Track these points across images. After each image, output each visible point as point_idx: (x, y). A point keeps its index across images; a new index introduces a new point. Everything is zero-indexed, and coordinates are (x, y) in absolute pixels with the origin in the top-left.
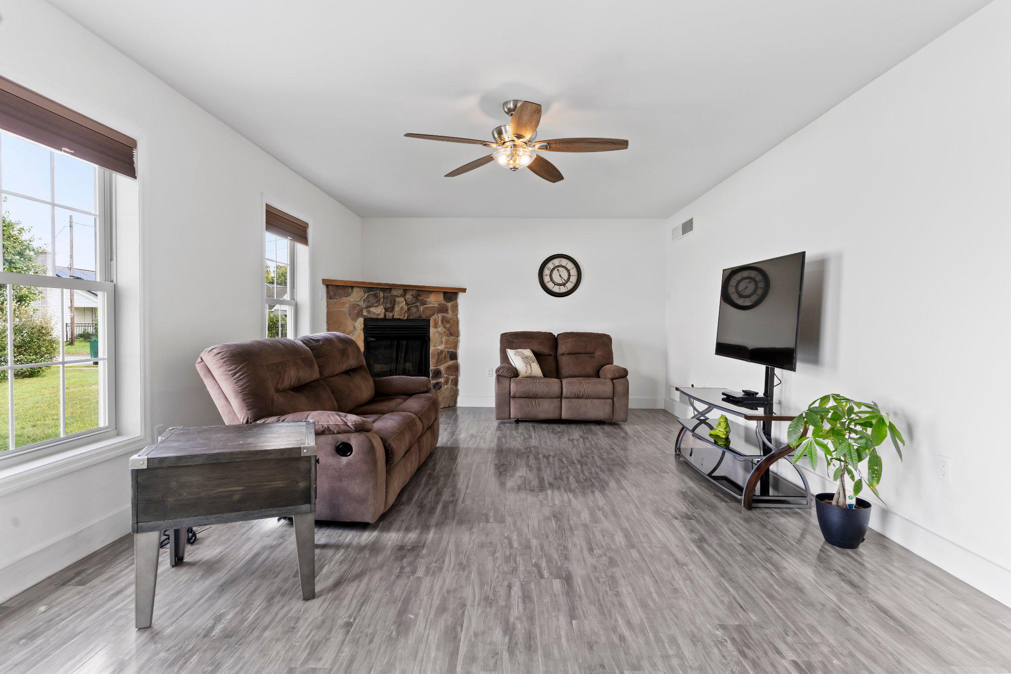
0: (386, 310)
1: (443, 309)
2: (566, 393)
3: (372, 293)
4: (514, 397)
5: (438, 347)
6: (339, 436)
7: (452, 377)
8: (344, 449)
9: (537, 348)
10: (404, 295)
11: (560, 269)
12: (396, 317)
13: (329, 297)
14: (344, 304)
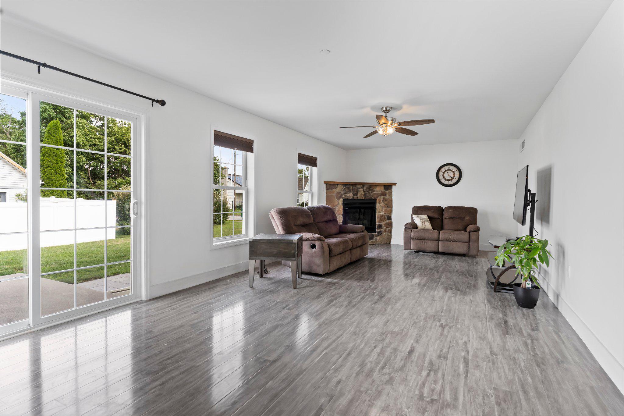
0: (354, 195)
1: (383, 194)
2: (441, 238)
3: (347, 187)
4: (413, 239)
5: (380, 213)
6: (312, 242)
7: (388, 229)
8: (313, 247)
9: (431, 215)
10: (362, 188)
11: (449, 171)
12: (359, 198)
13: (327, 189)
14: (333, 192)
